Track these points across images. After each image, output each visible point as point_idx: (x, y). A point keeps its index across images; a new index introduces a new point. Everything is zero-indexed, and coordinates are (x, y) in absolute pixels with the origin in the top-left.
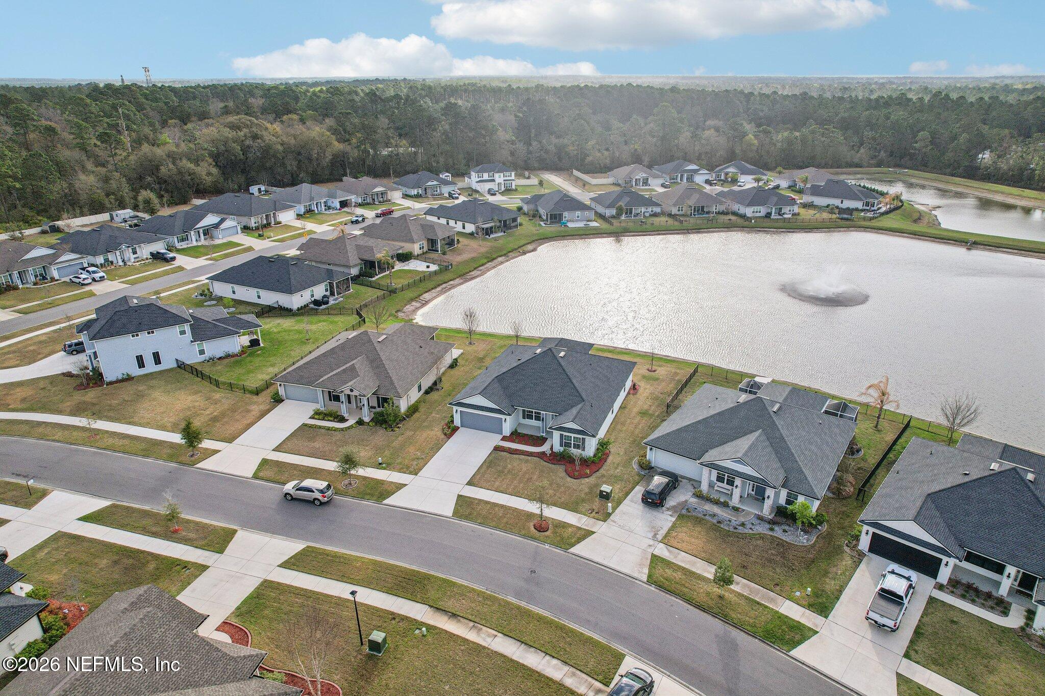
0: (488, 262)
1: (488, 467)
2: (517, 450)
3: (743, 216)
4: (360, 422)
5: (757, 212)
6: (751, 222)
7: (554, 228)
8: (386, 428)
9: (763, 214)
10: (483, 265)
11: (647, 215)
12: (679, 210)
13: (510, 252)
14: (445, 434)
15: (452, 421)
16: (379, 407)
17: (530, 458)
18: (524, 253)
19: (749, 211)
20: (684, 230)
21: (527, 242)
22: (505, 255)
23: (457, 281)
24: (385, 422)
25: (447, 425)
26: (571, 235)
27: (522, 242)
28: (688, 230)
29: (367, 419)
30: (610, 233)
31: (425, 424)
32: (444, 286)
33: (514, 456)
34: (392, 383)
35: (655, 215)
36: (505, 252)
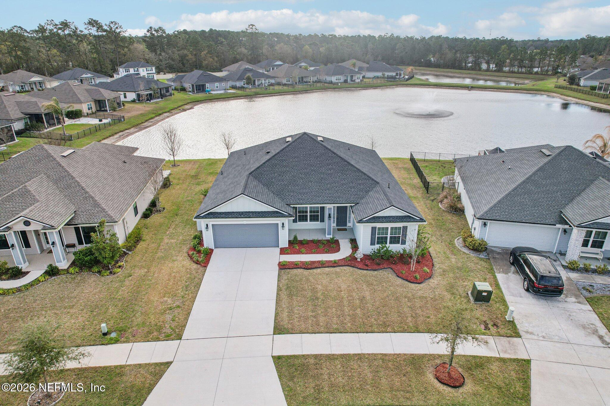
0: (156, 116)
1: (290, 296)
2: (313, 262)
3: (331, 82)
4: (52, 272)
5: (338, 79)
6: (338, 85)
7: (200, 96)
8: (99, 272)
9: (342, 81)
10: (152, 118)
11: (266, 85)
12: (287, 81)
13: (172, 110)
14: (197, 263)
15: (201, 243)
16: (80, 243)
17: (338, 269)
18: (185, 110)
19: (334, 79)
20: (297, 91)
21: (184, 103)
22: (169, 112)
23: (132, 130)
24: (97, 262)
25: (194, 249)
26: (217, 99)
27: (180, 104)
28: (299, 91)
29: (63, 265)
30: (245, 96)
31: (160, 254)
32: (121, 134)
33: (315, 271)
34: (96, 205)
35: (272, 85)
36: (168, 110)
